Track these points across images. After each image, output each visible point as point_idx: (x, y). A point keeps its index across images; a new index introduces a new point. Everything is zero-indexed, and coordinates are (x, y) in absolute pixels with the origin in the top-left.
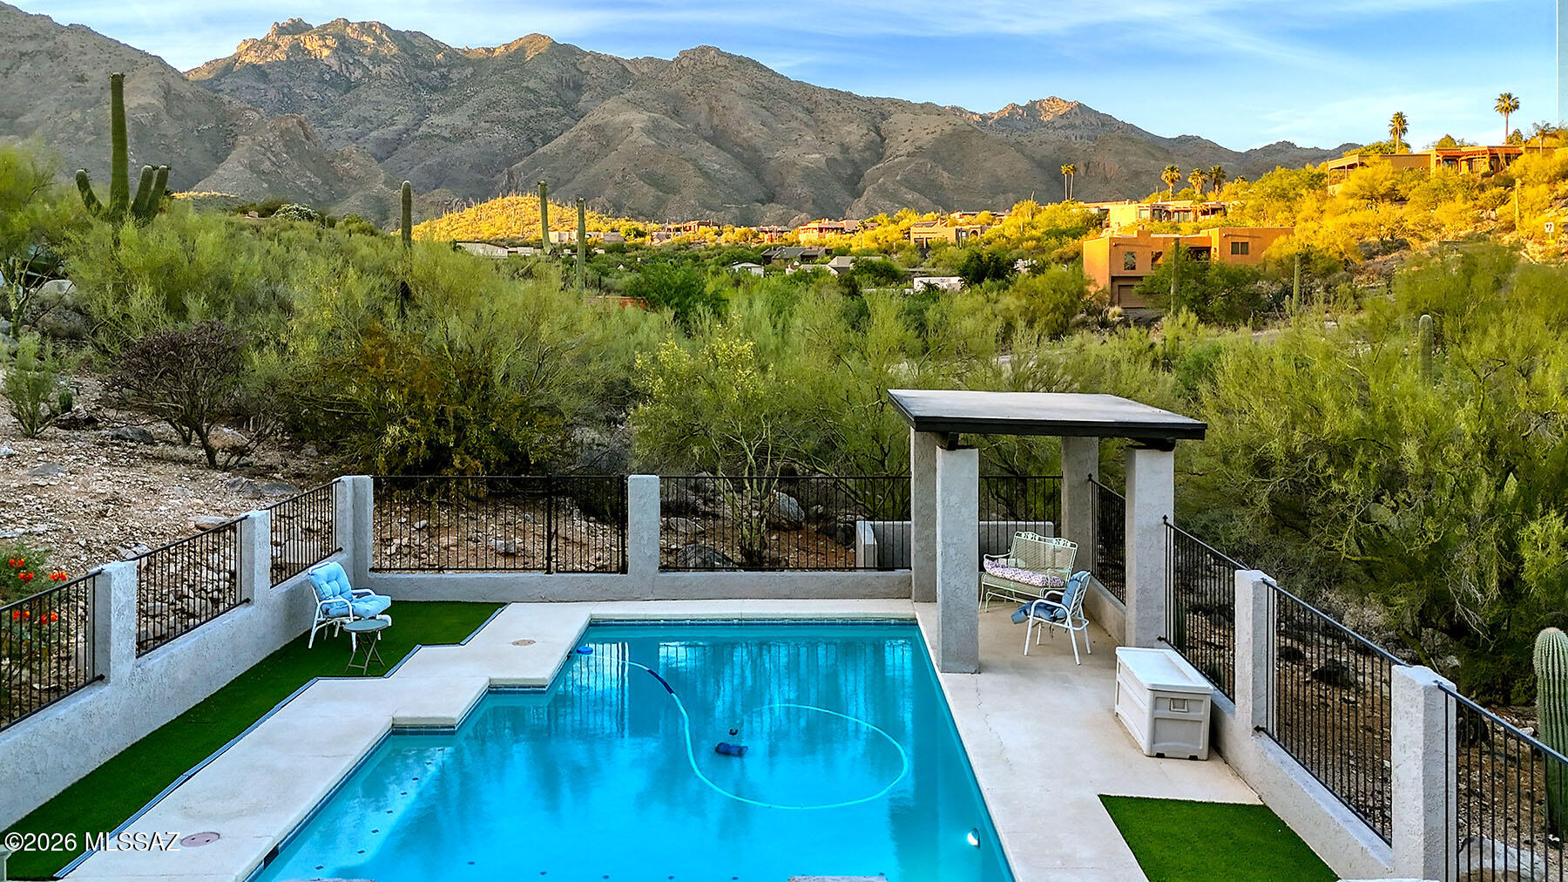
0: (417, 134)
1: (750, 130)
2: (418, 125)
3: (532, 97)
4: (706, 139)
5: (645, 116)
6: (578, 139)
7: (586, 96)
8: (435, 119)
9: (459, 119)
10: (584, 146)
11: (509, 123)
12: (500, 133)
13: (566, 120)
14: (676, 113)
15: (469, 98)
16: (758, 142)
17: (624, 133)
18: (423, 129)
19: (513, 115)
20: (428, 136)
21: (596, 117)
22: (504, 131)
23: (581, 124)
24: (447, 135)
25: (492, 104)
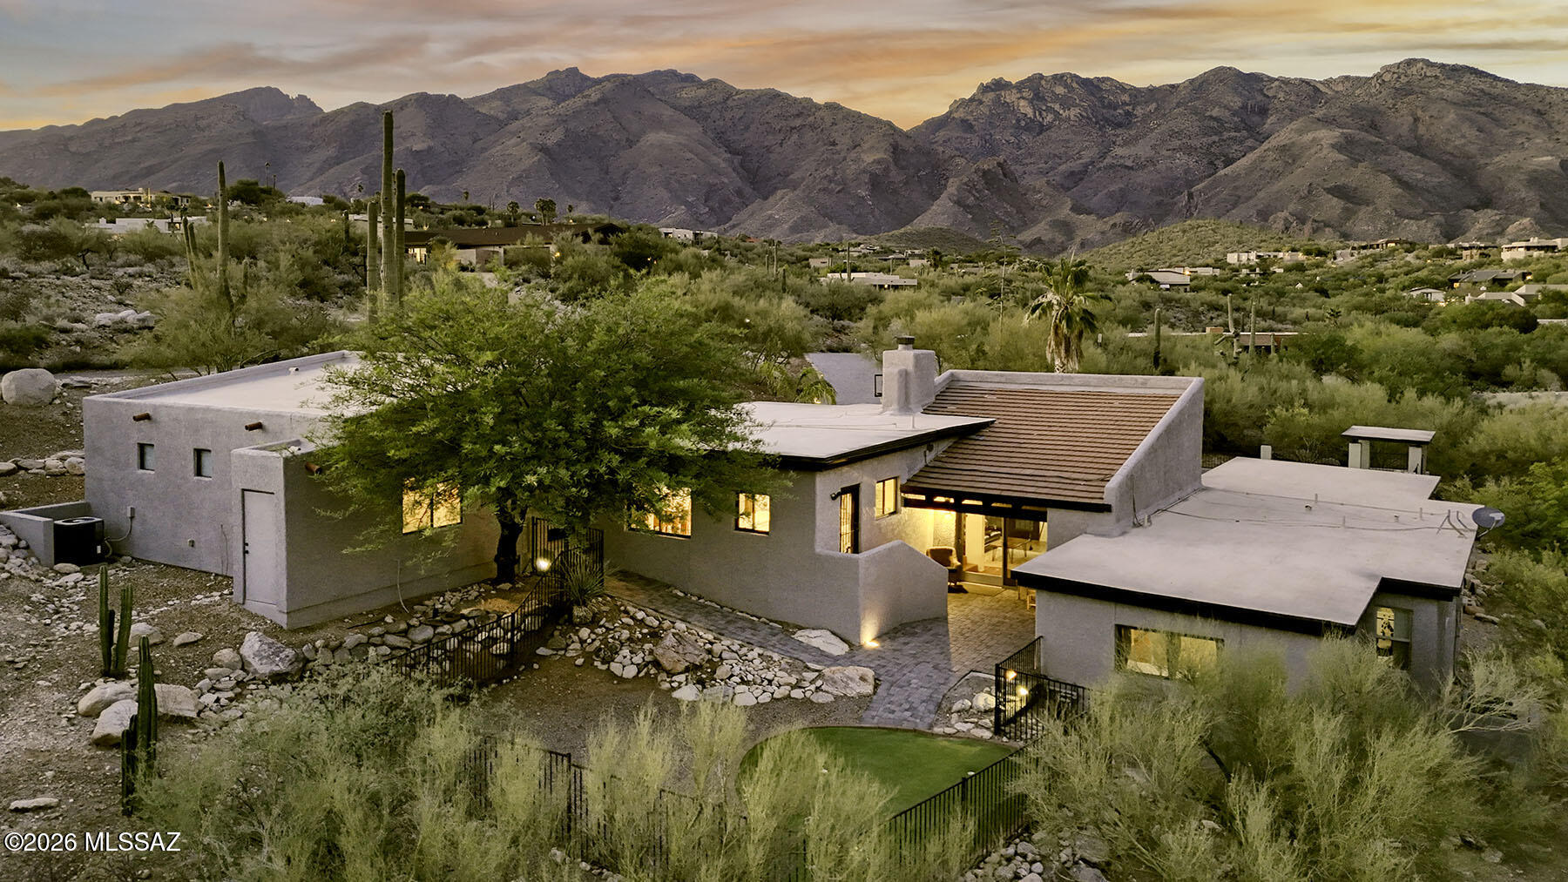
0: (1102, 165)
1: (1463, 136)
2: (1103, 156)
3: (1216, 125)
4: (1408, 149)
5: (1337, 132)
6: (1262, 159)
7: (1271, 120)
8: (1119, 151)
9: (1142, 150)
10: (1267, 165)
11: (1189, 150)
12: (1182, 159)
13: (1250, 142)
14: (1374, 127)
15: (1152, 130)
16: (1472, 149)
17: (1313, 151)
18: (1108, 160)
19: (1195, 143)
20: (1112, 166)
21: (1283, 136)
22: (1186, 157)
23: (1265, 146)
24: (1131, 165)
25: (1174, 134)
